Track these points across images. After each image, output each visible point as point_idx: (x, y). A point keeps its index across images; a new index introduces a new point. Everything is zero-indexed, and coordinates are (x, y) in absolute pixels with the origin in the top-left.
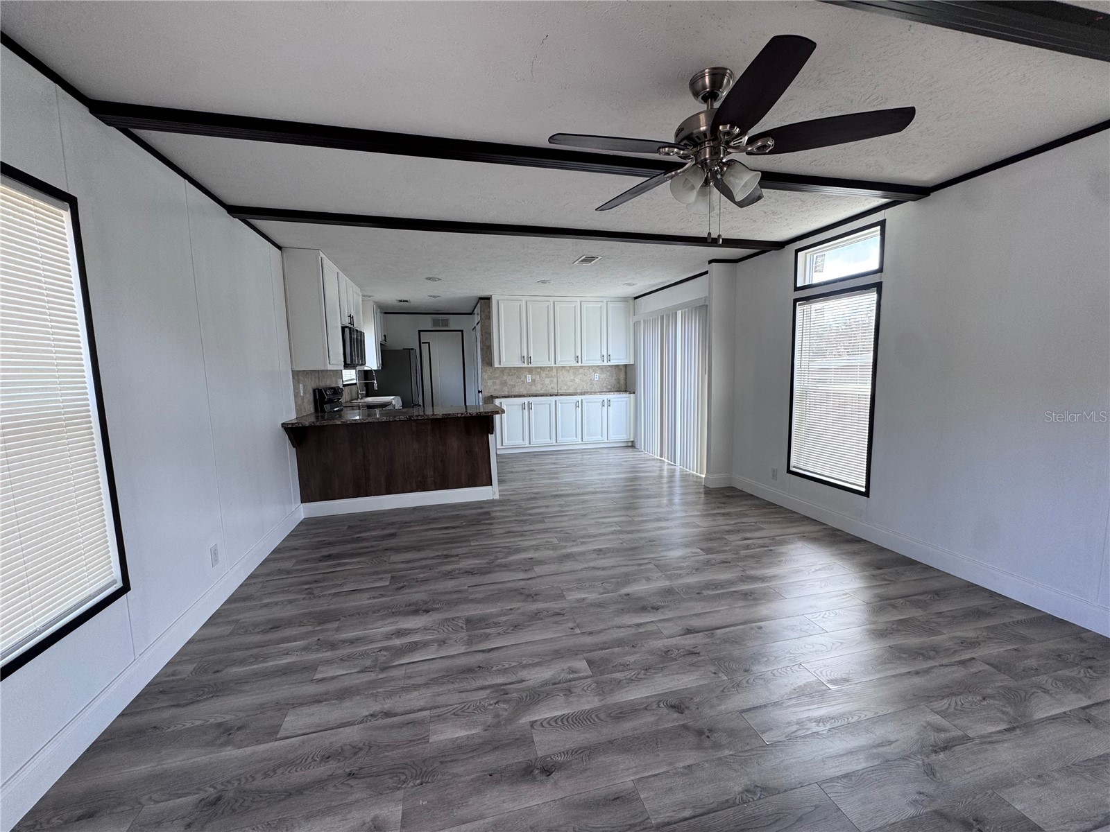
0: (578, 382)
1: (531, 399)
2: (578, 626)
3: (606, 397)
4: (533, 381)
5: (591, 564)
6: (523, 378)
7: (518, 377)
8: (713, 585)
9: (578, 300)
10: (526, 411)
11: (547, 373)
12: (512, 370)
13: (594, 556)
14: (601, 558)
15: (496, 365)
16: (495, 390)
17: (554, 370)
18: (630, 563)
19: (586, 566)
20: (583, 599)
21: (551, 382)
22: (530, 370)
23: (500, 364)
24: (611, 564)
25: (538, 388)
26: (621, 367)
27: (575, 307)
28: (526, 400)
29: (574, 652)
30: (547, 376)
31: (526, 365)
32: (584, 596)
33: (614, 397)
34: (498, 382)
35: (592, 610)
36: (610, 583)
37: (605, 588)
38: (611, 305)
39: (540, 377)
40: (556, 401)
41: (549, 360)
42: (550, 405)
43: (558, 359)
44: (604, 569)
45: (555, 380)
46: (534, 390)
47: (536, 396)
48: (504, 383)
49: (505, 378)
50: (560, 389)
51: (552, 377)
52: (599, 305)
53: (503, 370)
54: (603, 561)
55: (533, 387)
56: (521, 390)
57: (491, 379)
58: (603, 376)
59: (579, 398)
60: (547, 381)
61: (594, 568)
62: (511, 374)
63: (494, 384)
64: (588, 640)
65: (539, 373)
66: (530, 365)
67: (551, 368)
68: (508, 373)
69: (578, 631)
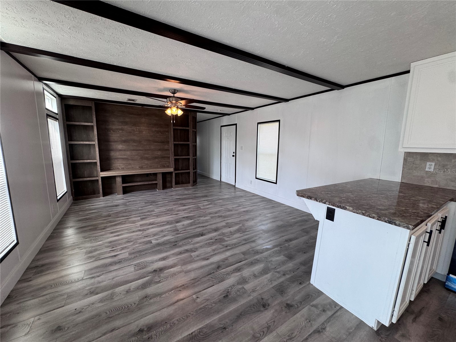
2: (204, 212)
5: (204, 228)
8: (162, 226)
13: (204, 232)
14: (201, 231)
18: (189, 231)
19: (206, 227)
20: (205, 217)
24: (197, 229)
29: (204, 209)
32: (205, 218)
35: (202, 215)
37: (198, 221)
44: (199, 227)
54: (200, 230)
61: (203, 227)
64: (201, 211)
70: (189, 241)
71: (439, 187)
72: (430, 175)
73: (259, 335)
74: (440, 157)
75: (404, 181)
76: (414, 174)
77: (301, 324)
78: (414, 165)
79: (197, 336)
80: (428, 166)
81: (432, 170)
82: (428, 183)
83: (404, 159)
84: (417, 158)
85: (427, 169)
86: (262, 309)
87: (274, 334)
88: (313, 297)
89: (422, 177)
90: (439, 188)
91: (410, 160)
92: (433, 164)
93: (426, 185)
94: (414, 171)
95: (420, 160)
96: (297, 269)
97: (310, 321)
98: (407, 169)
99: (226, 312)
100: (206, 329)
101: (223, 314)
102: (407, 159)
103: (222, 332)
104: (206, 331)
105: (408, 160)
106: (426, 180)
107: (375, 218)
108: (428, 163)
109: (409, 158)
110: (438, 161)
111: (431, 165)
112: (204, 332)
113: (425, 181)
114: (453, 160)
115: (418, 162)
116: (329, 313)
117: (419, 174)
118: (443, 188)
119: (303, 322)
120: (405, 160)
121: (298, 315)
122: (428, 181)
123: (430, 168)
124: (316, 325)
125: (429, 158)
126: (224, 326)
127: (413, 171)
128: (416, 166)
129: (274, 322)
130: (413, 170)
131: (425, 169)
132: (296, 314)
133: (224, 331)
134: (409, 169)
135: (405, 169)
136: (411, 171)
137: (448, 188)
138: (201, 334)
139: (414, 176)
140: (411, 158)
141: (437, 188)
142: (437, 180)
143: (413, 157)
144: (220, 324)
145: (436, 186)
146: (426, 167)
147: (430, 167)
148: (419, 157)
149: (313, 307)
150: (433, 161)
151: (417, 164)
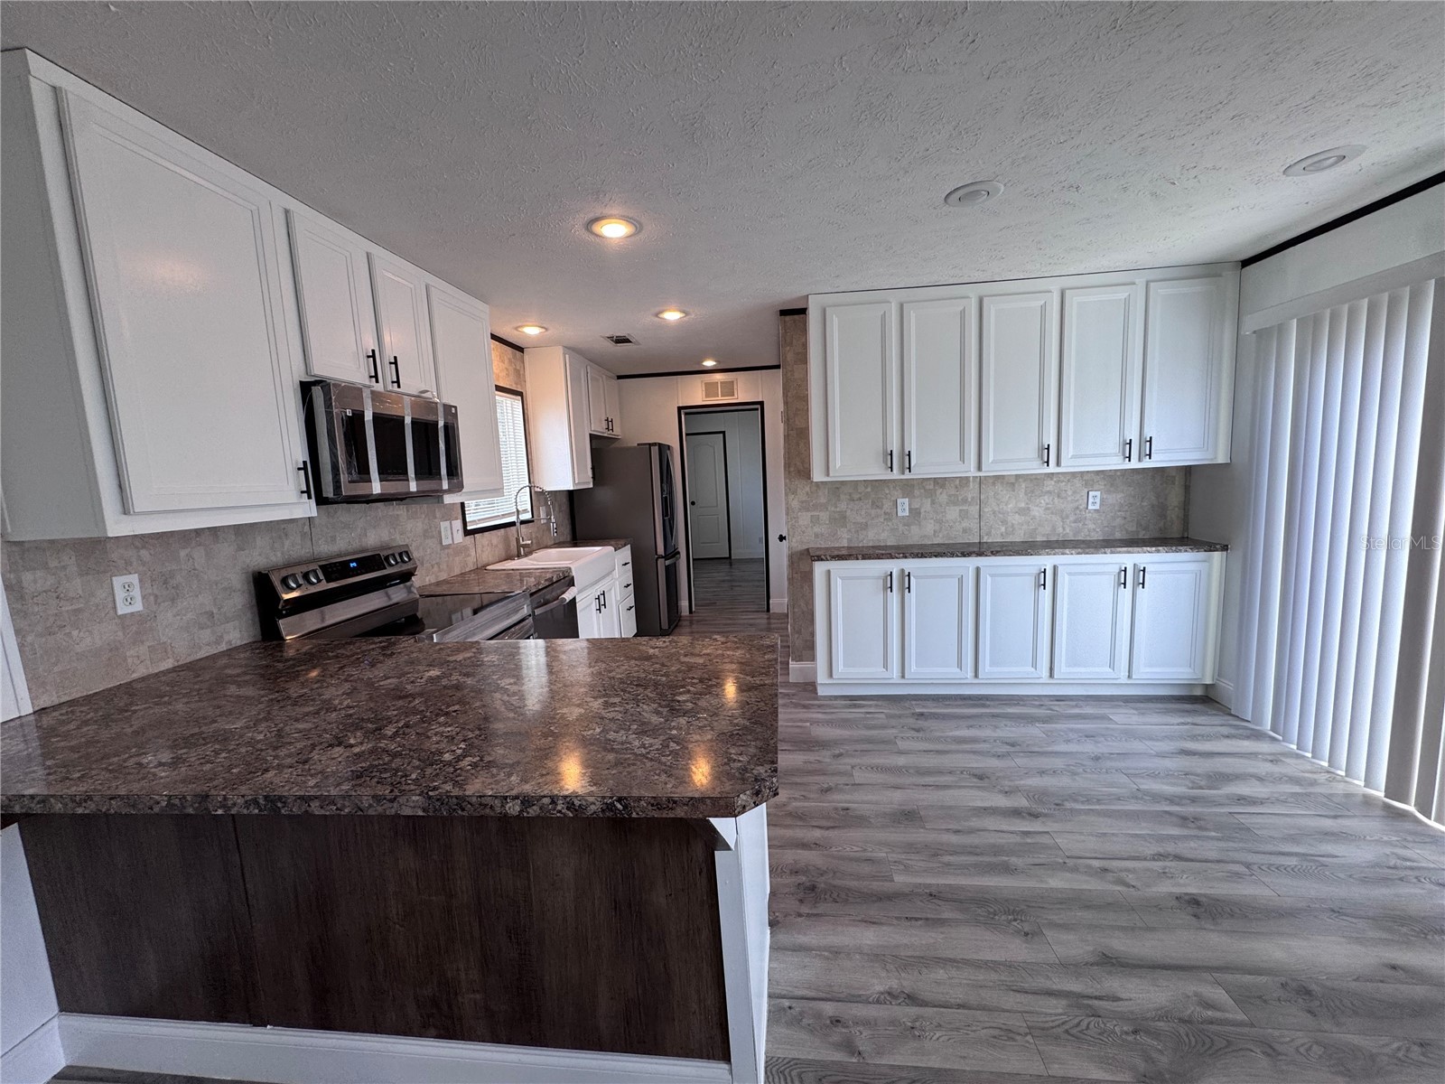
0: (1039, 516)
1: (910, 564)
3: (1130, 559)
4: (915, 513)
6: (887, 506)
7: (876, 505)
9: (1055, 286)
10: (894, 597)
11: (953, 492)
12: (861, 489)
15: (818, 476)
16: (816, 536)
17: (973, 486)
21: (964, 515)
22: (908, 487)
23: (828, 475)
25: (926, 532)
26: (1174, 474)
27: (1043, 308)
28: (894, 566)
30: (954, 501)
31: (896, 475)
33: (1156, 561)
34: (824, 516)
38: (1159, 291)
39: (933, 503)
40: (978, 570)
41: (962, 459)
42: (961, 581)
43: (989, 456)
45: (974, 510)
46: (915, 536)
47: (923, 556)
48: (841, 519)
49: (842, 506)
50: (988, 534)
51: (965, 501)
52: (1122, 294)
53: (837, 488)
55: (914, 529)
56: (884, 535)
57: (808, 510)
58: (1116, 498)
59: (1046, 561)
60: (952, 513)
62: (856, 496)
63: (815, 520)
65: (931, 494)
66: (907, 476)
67: (964, 481)
68: (850, 495)
71: (176, 664)
72: (139, 626)
74: (143, 547)
75: (45, 701)
76: (78, 649)
77: (947, 1038)
78: (62, 603)
80: (120, 595)
82: (140, 662)
84: (64, 568)
85: (122, 609)
88: (820, 1073)
89: (114, 648)
90: (178, 668)
91: (35, 582)
92: (134, 579)
93: (135, 676)
94: (75, 633)
95: (81, 575)
97: (913, 1028)
98: (41, 635)
102: (20, 582)
105: (28, 588)
106: (128, 654)
108: (118, 582)
109: (27, 577)
110: (144, 564)
111: (127, 587)
113: (130, 660)
114: (183, 553)
115: (76, 586)
116: (829, 1009)
117: (98, 642)
119: (934, 1038)
121: (935, 1062)
122: (138, 657)
123: (129, 600)
125: (114, 556)
127: (69, 635)
128: (74, 607)
130: (67, 630)
131: (116, 608)
134: (49, 631)
135: (30, 639)
136: (60, 636)
137: (198, 656)
139: (80, 657)
140: (39, 574)
142: (164, 639)
143: (45, 567)
145: (168, 664)
146: (115, 601)
147: (128, 594)
148: (74, 558)
149: (861, 1048)
150: (126, 569)
151: (71, 594)
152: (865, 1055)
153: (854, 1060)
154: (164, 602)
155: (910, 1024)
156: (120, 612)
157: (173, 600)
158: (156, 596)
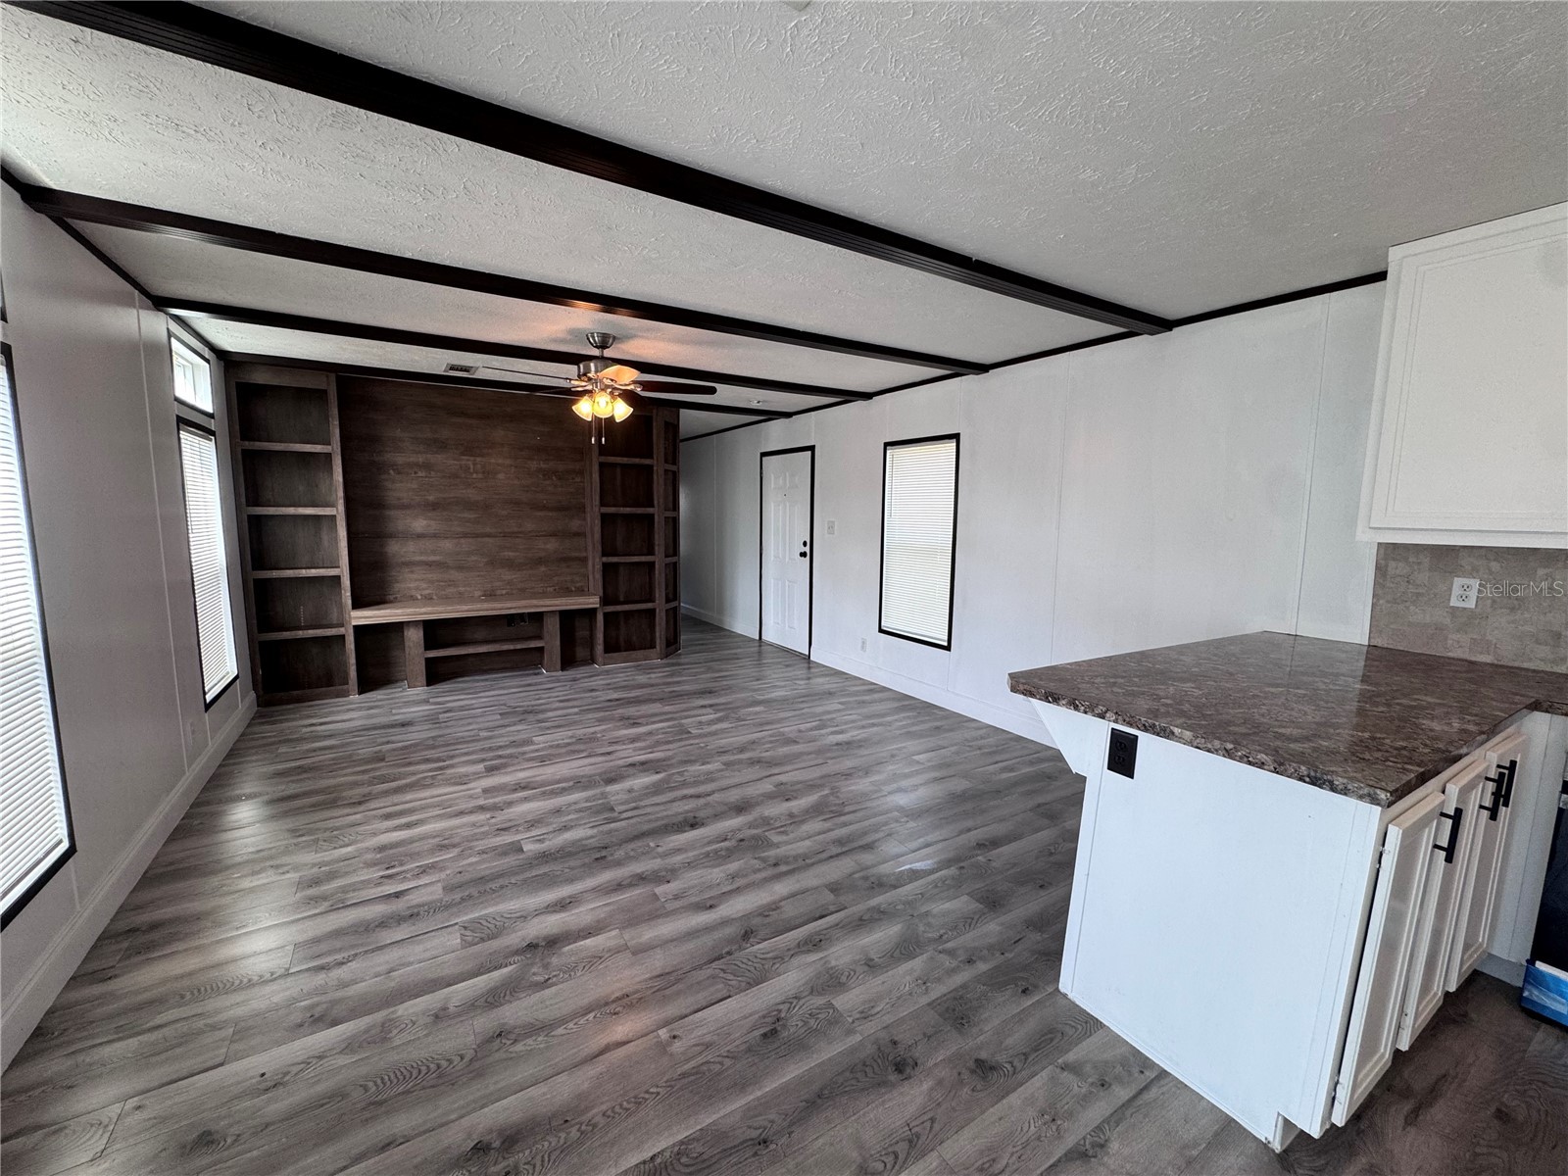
2: (702, 748)
5: (702, 801)
8: (557, 793)
13: (701, 814)
14: (687, 812)
18: (648, 810)
19: (708, 798)
20: (703, 764)
24: (675, 804)
29: (700, 736)
32: (703, 767)
35: (693, 758)
36: (677, 782)
37: (682, 776)
44: (685, 797)
54: (686, 808)
61: (698, 796)
64: (692, 742)
69: (702, 745)
70: (648, 846)
71: (1495, 662)
72: (1466, 619)
73: (880, 1166)
74: (1495, 560)
75: (1374, 642)
76: (1410, 618)
77: (1025, 1130)
78: (1410, 586)
79: (670, 1168)
80: (1456, 591)
81: (1471, 604)
82: (1458, 647)
83: (1378, 568)
84: (1419, 563)
85: (1454, 602)
86: (893, 1077)
87: (932, 1161)
88: (1066, 1038)
89: (1440, 628)
90: (1497, 666)
91: (1397, 568)
92: (1475, 583)
93: (1450, 654)
94: (1412, 608)
95: (1431, 570)
96: (1015, 943)
97: (1054, 1120)
98: (1388, 602)
99: (770, 1085)
100: (702, 1142)
101: (759, 1094)
102: (1387, 566)
103: (755, 1154)
104: (700, 1149)
105: (1391, 571)
106: (1450, 636)
107: (1266, 767)
108: (1458, 582)
109: (1392, 564)
110: (1491, 573)
111: (1466, 587)
112: (695, 1155)
113: (1450, 642)
114: (1541, 572)
115: (1422, 577)
116: (1122, 1094)
117: (1428, 619)
118: (1510, 664)
119: (1032, 1121)
120: (1381, 570)
121: (1014, 1099)
122: (1458, 642)
123: (1464, 597)
124: (1075, 1133)
125: (1463, 563)
126: (761, 1134)
127: (1408, 608)
128: (1417, 591)
129: (933, 1120)
130: (1408, 604)
131: (1449, 600)
132: (1008, 1094)
133: (759, 1153)
134: (1395, 601)
135: (1381, 602)
136: (1401, 607)
137: (1525, 665)
138: (684, 1160)
139: (1410, 624)
140: (1401, 564)
141: (1492, 665)
142: (1489, 638)
143: (1406, 560)
144: (749, 1127)
145: (1487, 659)
146: (1450, 595)
147: (1464, 592)
148: (1428, 558)
149: (1066, 1073)
150: (1472, 573)
151: (1419, 582)
152: (1058, 1070)
153: (1060, 1061)
154: (1501, 608)
155: (1059, 1122)
156: (1451, 605)
157: (1513, 609)
158: (1494, 601)
